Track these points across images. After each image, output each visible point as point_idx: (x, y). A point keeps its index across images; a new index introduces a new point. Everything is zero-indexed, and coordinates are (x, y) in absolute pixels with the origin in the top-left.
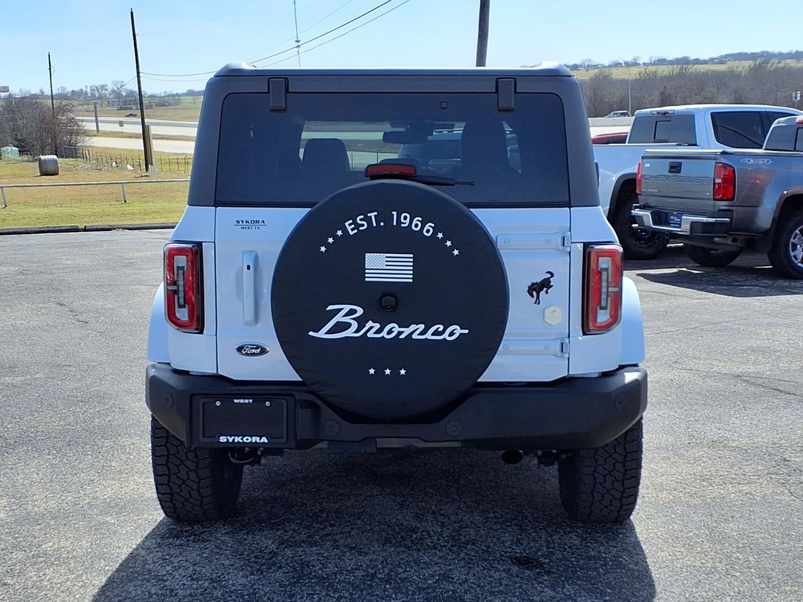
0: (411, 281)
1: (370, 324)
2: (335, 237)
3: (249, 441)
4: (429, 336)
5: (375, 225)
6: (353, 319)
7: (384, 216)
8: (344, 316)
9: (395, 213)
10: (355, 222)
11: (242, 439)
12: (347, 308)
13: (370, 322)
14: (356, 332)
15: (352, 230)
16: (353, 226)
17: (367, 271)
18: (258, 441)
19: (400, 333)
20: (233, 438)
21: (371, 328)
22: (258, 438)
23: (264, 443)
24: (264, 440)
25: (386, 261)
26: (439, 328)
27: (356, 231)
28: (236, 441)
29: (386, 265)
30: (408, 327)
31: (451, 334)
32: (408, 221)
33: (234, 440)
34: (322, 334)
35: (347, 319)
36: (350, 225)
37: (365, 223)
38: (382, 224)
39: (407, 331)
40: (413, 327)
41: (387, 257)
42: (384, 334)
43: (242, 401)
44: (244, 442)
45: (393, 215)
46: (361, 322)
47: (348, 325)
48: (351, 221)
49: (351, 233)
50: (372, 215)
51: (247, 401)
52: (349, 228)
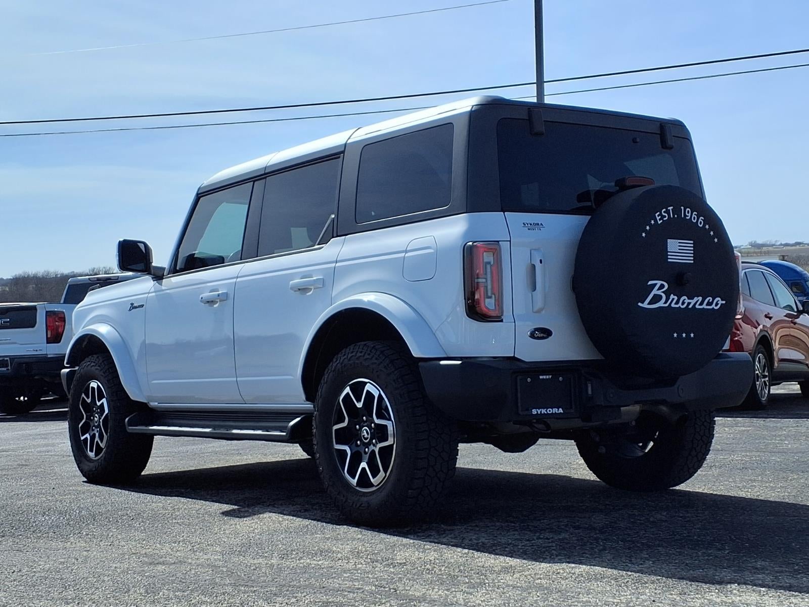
0: (692, 262)
1: (672, 296)
2: (650, 225)
3: (551, 412)
4: (704, 306)
5: (672, 216)
6: (662, 292)
7: (677, 211)
8: (657, 290)
9: (682, 208)
10: (660, 214)
11: (546, 411)
12: (659, 283)
13: (672, 295)
14: (665, 303)
15: (660, 220)
16: (660, 217)
17: (669, 254)
18: (557, 412)
19: (689, 304)
20: (540, 410)
21: (673, 299)
22: (557, 409)
23: (561, 413)
24: (561, 410)
25: (680, 246)
26: (710, 300)
27: (661, 221)
28: (543, 413)
29: (679, 249)
30: (693, 299)
31: (717, 305)
32: (689, 215)
33: (541, 412)
34: (645, 305)
35: (659, 292)
36: (658, 216)
37: (666, 215)
38: (676, 216)
39: (693, 302)
40: (696, 299)
41: (679, 243)
42: (680, 304)
43: (544, 377)
44: (548, 413)
45: (681, 209)
46: (667, 293)
47: (660, 297)
48: (658, 213)
49: (659, 222)
50: (670, 208)
51: (548, 377)
52: (658, 218)
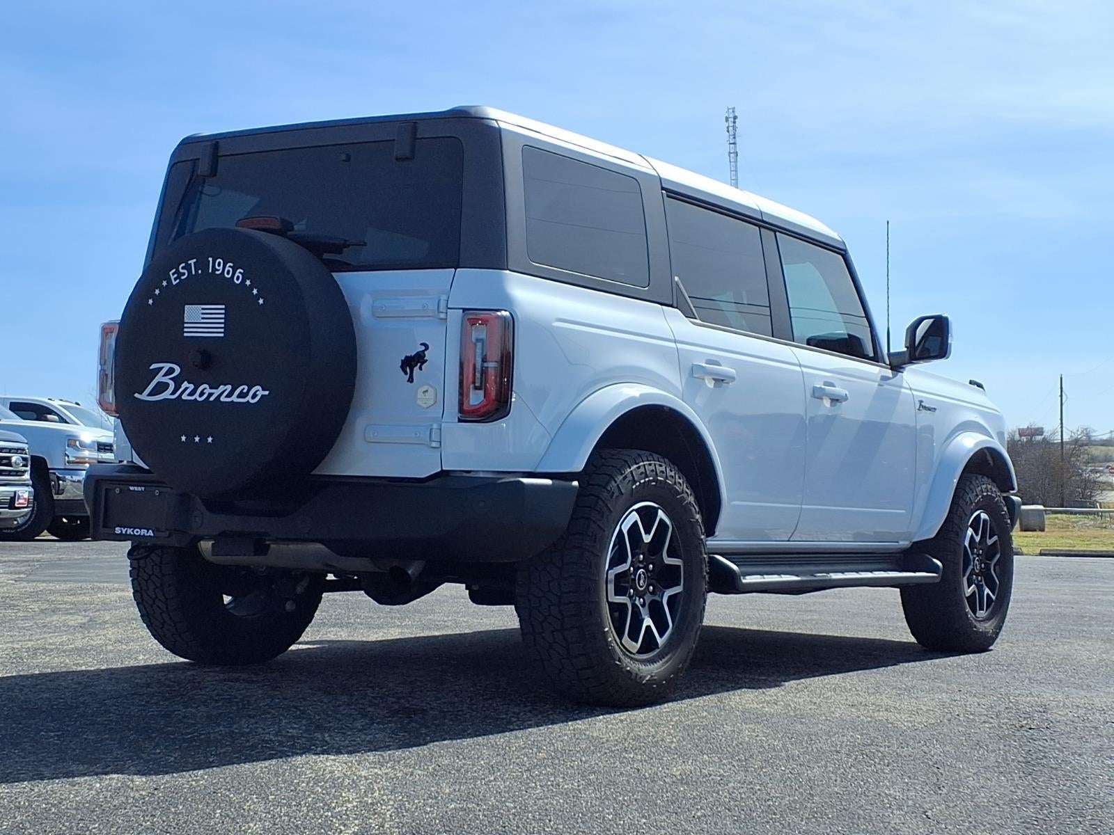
0: (222, 335)
1: (185, 384)
2: (161, 287)
3: (139, 534)
4: (234, 398)
5: (193, 273)
6: (170, 379)
7: (202, 264)
8: (163, 376)
9: (210, 259)
10: (177, 272)
11: (133, 531)
12: (167, 366)
13: (186, 382)
14: (173, 393)
15: (175, 279)
16: (176, 275)
17: (186, 325)
18: (146, 534)
19: (210, 395)
20: (126, 529)
21: (186, 389)
22: (146, 531)
23: (150, 536)
24: (151, 533)
25: (203, 314)
26: (244, 389)
27: (178, 281)
28: (128, 533)
29: (203, 318)
30: (217, 388)
31: (254, 396)
32: (221, 267)
33: (126, 531)
34: (144, 396)
35: (166, 379)
36: (173, 274)
37: (186, 271)
38: (200, 272)
39: (216, 392)
40: (222, 388)
41: (203, 309)
42: (196, 396)
43: (136, 488)
44: (134, 535)
45: (209, 261)
46: (178, 382)
47: (166, 386)
48: (174, 270)
49: (174, 283)
50: (192, 262)
51: (140, 489)
52: (173, 278)
